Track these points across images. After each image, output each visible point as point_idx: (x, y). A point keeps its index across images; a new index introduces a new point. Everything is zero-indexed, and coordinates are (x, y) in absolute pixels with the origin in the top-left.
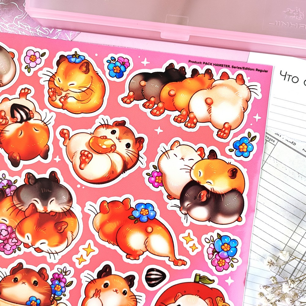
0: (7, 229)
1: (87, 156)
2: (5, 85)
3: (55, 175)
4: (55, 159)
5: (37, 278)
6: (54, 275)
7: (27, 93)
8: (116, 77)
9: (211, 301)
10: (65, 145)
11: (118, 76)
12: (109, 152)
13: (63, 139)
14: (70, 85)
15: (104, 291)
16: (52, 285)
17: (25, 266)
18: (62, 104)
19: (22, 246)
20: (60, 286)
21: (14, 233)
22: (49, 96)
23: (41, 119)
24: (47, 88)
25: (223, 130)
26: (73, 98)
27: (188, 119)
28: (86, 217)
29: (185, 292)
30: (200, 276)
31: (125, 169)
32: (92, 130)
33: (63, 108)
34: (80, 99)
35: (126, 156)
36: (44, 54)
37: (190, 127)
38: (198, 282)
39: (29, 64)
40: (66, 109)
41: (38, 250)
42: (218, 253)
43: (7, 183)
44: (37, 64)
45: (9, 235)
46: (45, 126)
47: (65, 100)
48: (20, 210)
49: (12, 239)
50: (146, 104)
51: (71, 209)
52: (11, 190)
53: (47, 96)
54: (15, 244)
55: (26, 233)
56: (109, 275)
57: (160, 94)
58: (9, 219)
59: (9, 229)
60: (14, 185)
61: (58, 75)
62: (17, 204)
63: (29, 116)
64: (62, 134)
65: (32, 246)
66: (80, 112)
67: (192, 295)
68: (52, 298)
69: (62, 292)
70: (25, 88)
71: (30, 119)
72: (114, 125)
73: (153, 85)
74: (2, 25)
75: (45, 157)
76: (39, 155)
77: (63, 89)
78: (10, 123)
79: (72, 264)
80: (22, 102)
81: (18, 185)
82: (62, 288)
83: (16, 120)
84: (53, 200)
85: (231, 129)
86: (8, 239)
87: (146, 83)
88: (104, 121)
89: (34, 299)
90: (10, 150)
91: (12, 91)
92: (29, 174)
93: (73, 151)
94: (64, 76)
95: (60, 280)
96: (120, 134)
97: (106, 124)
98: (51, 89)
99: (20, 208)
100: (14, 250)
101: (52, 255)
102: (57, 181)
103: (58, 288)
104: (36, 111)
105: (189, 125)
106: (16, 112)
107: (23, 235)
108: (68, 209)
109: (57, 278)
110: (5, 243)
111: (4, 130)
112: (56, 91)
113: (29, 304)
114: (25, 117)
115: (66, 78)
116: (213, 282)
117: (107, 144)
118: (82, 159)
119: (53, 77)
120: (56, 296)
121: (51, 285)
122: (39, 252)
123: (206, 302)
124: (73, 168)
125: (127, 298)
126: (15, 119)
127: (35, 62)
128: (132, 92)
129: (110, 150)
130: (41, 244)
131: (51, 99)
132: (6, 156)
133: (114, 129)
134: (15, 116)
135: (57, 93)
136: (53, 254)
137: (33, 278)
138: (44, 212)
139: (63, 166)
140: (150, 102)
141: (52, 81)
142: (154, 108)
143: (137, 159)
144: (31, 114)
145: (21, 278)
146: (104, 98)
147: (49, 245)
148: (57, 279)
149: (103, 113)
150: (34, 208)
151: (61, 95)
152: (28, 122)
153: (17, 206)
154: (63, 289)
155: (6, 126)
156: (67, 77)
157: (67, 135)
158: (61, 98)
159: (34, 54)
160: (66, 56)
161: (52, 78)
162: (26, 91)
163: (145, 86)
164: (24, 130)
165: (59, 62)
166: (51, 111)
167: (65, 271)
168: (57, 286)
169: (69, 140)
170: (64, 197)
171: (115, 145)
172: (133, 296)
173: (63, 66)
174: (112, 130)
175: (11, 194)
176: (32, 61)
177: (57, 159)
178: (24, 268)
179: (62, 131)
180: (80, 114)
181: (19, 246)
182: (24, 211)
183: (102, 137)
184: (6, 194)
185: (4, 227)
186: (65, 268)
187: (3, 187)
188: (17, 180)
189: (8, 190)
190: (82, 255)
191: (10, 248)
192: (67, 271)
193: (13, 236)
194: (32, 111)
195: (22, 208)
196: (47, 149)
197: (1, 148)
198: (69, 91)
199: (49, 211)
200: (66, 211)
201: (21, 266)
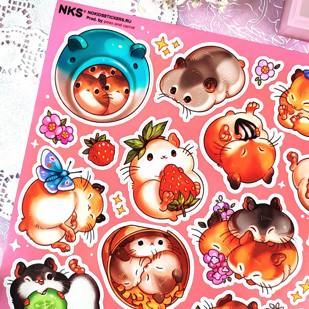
0: (219, 257)
2: (231, 97)
3: (277, 202)
4: (279, 184)
7: (255, 109)
10: (292, 170)
13: (290, 163)
14: (304, 104)
17: (235, 298)
18: (293, 124)
19: (233, 276)
21: (226, 261)
22: (279, 114)
23: (267, 139)
24: (277, 104)
26: (306, 118)
28: (307, 250)
33: (293, 128)
36: (279, 66)
39: (260, 76)
40: (297, 130)
41: (251, 282)
43: (223, 207)
44: (269, 77)
45: (219, 264)
46: (271, 146)
47: (297, 119)
48: (235, 237)
49: (223, 268)
51: (292, 240)
52: (227, 214)
53: (276, 113)
54: (226, 274)
55: (238, 263)
58: (222, 246)
59: (221, 257)
60: (232, 209)
61: (292, 91)
62: (232, 230)
63: (255, 134)
64: (290, 157)
65: (244, 278)
70: (253, 102)
71: (255, 137)
74: (233, 29)
75: (269, 181)
76: (262, 178)
77: (296, 108)
78: (233, 139)
79: (287, 301)
80: (248, 117)
81: (235, 209)
83: (240, 137)
84: (273, 229)
86: (218, 268)
90: (231, 170)
91: (238, 104)
92: (249, 198)
93: (300, 177)
94: (299, 93)
98: (282, 106)
99: (235, 235)
100: (224, 280)
101: (265, 289)
102: (279, 208)
104: (263, 129)
106: (240, 128)
107: (235, 264)
108: (288, 241)
110: (215, 272)
111: (225, 147)
112: (287, 108)
114: (250, 135)
115: (300, 95)
119: (286, 92)
122: (251, 284)
124: (298, 196)
126: (239, 135)
127: (268, 74)
130: (254, 276)
131: (281, 117)
132: (225, 176)
134: (240, 133)
135: (288, 112)
136: (267, 288)
138: (260, 241)
139: (287, 192)
141: (284, 97)
144: (257, 131)
147: (263, 278)
150: (250, 236)
151: (293, 113)
152: (253, 140)
153: (232, 232)
155: (228, 142)
156: (302, 94)
157: (295, 159)
158: (293, 117)
159: (267, 65)
160: (303, 71)
161: (285, 93)
162: (254, 105)
164: (247, 149)
165: (295, 77)
166: (279, 131)
167: (277, 307)
169: (297, 165)
170: (285, 227)
173: (299, 81)
175: (227, 219)
176: (264, 73)
177: (282, 185)
178: (232, 300)
179: (290, 153)
181: (229, 276)
182: (239, 238)
184: (221, 218)
185: (215, 254)
186: (278, 304)
187: (218, 210)
188: (235, 203)
189: (223, 214)
190: (298, 292)
191: (220, 277)
192: (279, 307)
193: (224, 264)
194: (258, 128)
195: (237, 235)
196: (272, 172)
197: (221, 167)
198: (302, 110)
199: (267, 240)
200: (286, 243)
201: (230, 298)
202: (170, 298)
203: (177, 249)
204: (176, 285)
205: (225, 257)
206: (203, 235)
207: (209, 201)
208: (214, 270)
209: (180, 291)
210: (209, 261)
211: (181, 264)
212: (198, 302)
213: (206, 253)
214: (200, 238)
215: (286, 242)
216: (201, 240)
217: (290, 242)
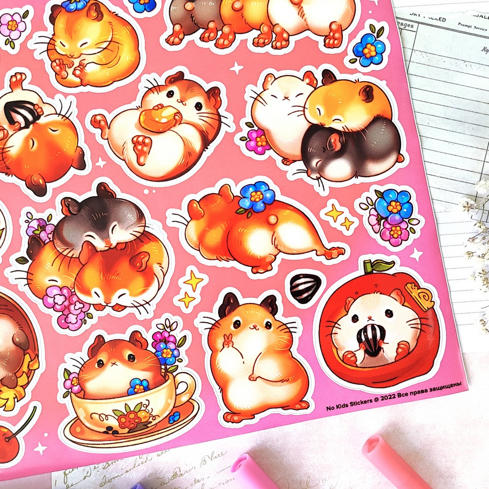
0: (62, 293)
1: (143, 144)
3: (105, 188)
4: (97, 164)
5: (131, 349)
6: (154, 336)
7: (22, 81)
8: (146, 11)
9: (400, 293)
10: (106, 138)
11: (148, 8)
12: (174, 126)
13: (99, 131)
14: (81, 46)
15: (237, 333)
16: (157, 351)
18: (80, 79)
19: (92, 310)
20: (169, 350)
21: (74, 294)
22: (56, 73)
23: (55, 113)
24: (48, 63)
25: (331, 34)
26: (93, 64)
27: (274, 36)
28: (173, 234)
29: (357, 293)
30: (371, 262)
31: (206, 143)
32: (137, 103)
33: (82, 84)
34: (104, 62)
35: (201, 123)
36: (27, 13)
37: (282, 47)
38: (371, 273)
39: (9, 36)
40: (88, 85)
41: (119, 308)
42: (386, 219)
43: (38, 225)
44: (21, 32)
45: (67, 301)
47: (81, 70)
48: (72, 257)
49: (74, 305)
50: (204, 36)
51: (147, 229)
52: (48, 233)
53: (52, 74)
54: (81, 311)
55: (92, 288)
56: (236, 308)
57: (220, 13)
58: (60, 276)
59: (65, 291)
60: (50, 223)
61: (59, 38)
62: (63, 250)
63: (36, 113)
64: (95, 123)
65: (107, 305)
66: (110, 82)
67: (368, 295)
68: (163, 371)
69: (176, 357)
70: (16, 74)
71: (39, 117)
72: (167, 84)
73: (205, 4)
75: (82, 166)
76: (72, 166)
77: (74, 56)
78: (11, 133)
79: (177, 311)
81: (55, 221)
82: (172, 351)
83: (19, 126)
84: (115, 225)
85: (343, 29)
86: (68, 308)
87: (193, 4)
88: (151, 83)
89: (138, 382)
90: (26, 174)
92: (66, 199)
93: (120, 143)
94: (68, 35)
95: (166, 341)
96: (181, 94)
97: (155, 85)
98: (55, 62)
99: (70, 255)
100: (83, 320)
102: (111, 195)
103: (168, 353)
104: (44, 103)
105: (278, 44)
106: (14, 115)
108: (142, 232)
109: (161, 339)
110: (66, 314)
111: (5, 147)
112: (63, 62)
113: (133, 392)
114: (30, 118)
115: (71, 38)
116: (393, 264)
117: (166, 114)
118: (137, 149)
119: (52, 42)
120: (168, 367)
121: (155, 353)
122: (120, 310)
123: (393, 298)
124: (128, 167)
125: (273, 331)
126: (16, 124)
127: (18, 30)
128: (178, 25)
129: (175, 122)
130: (119, 298)
131: (60, 77)
132: (22, 184)
133: (170, 89)
134: (16, 121)
135: (66, 65)
136: (142, 305)
137: (125, 353)
138: (107, 248)
139: (112, 169)
140: (209, 30)
141: (52, 49)
142: (218, 36)
143: (218, 122)
144: (38, 109)
145: (107, 358)
146: (139, 49)
147: (131, 295)
148: (161, 341)
149: (146, 71)
150: (90, 247)
151: (73, 65)
152: (37, 123)
153: (65, 253)
154: (176, 353)
155: (6, 140)
156: (73, 35)
158: (74, 70)
159: (12, 18)
160: (60, 5)
161: (51, 44)
162: (19, 77)
163: (193, 9)
164: (35, 137)
165: (53, 17)
166: (66, 95)
167: (168, 325)
168: (165, 350)
169: (109, 128)
170: (129, 216)
171: (179, 112)
172: (281, 326)
173: (61, 21)
174: (167, 92)
175: (50, 238)
176: (12, 30)
177: (101, 163)
178: (106, 341)
179: (93, 118)
180: (111, 84)
181: (88, 312)
182: (78, 256)
183: (156, 108)
184: (42, 241)
185: (56, 291)
186: (167, 320)
187: (33, 232)
188: (51, 214)
189: (43, 235)
190: (186, 292)
191: (76, 318)
192: (171, 324)
193: (73, 299)
194: (37, 105)
195: (73, 254)
196: (81, 153)
197: (11, 175)
198: (82, 55)
199: (114, 244)
200: (140, 236)
201: (101, 339)
202: (24, 374)
203: (4, 307)
204: (24, 355)
205: (70, 290)
206: (29, 274)
207: (17, 227)
208: (64, 313)
209: (33, 360)
210: (52, 304)
211: (18, 324)
212: (63, 364)
213: (43, 296)
214: (27, 279)
215: (140, 234)
216: (30, 281)
217: (145, 233)
